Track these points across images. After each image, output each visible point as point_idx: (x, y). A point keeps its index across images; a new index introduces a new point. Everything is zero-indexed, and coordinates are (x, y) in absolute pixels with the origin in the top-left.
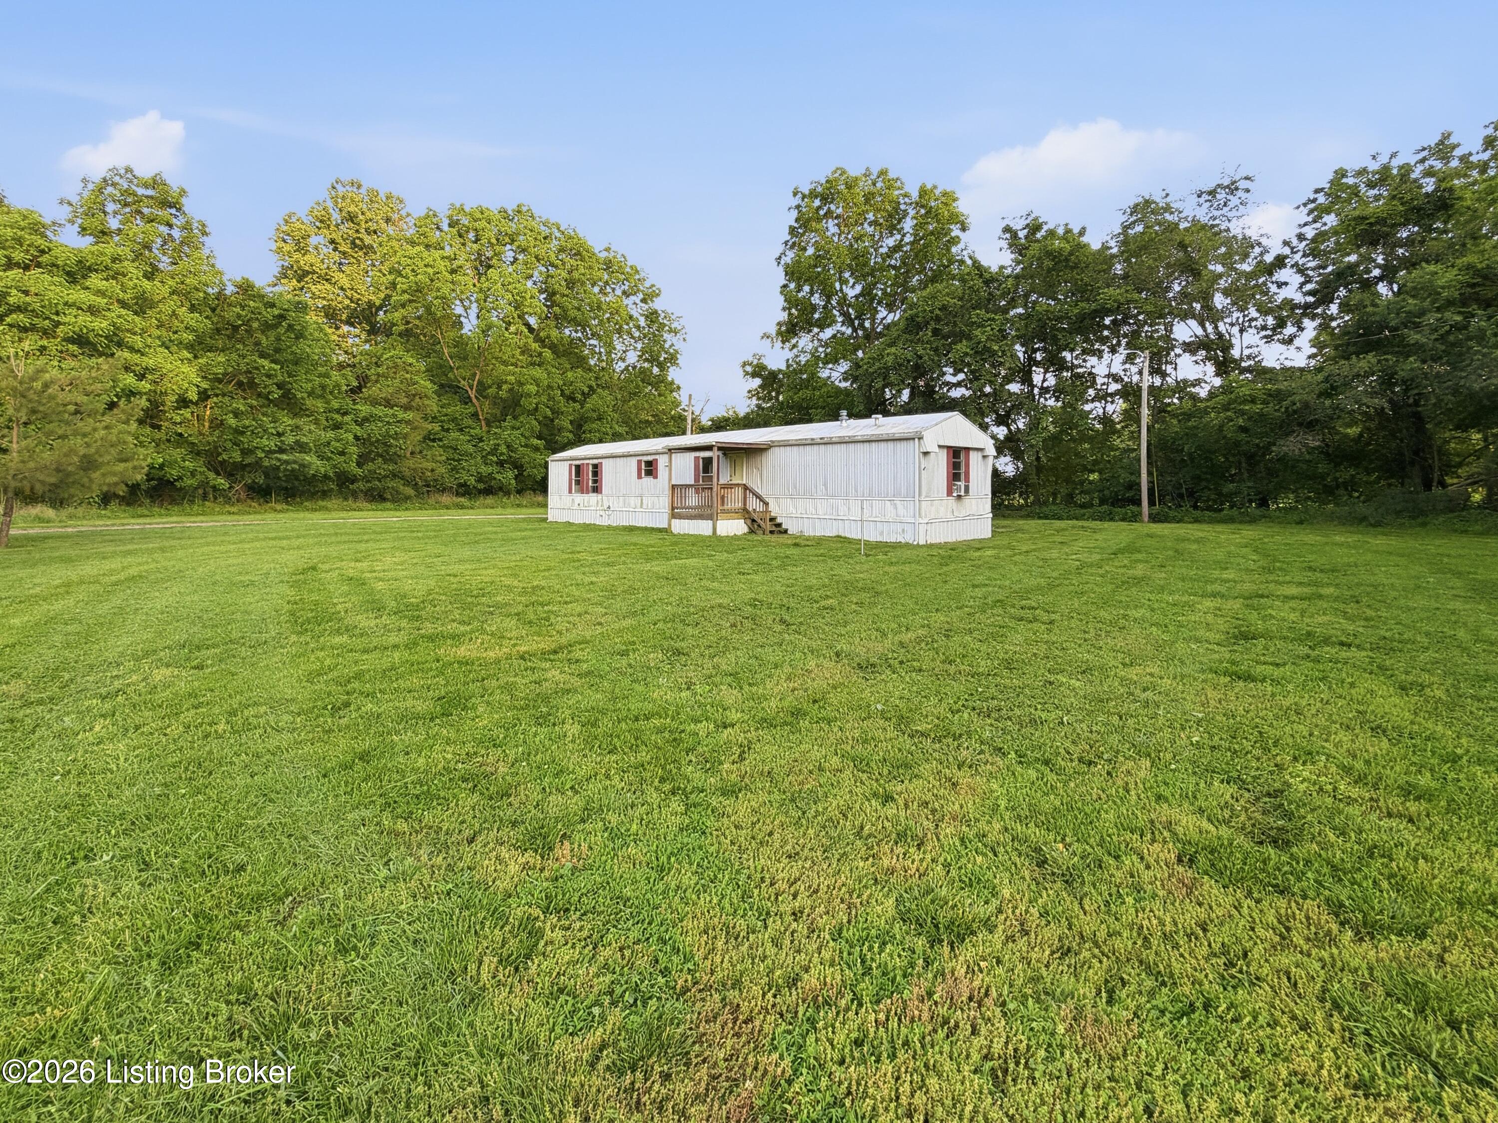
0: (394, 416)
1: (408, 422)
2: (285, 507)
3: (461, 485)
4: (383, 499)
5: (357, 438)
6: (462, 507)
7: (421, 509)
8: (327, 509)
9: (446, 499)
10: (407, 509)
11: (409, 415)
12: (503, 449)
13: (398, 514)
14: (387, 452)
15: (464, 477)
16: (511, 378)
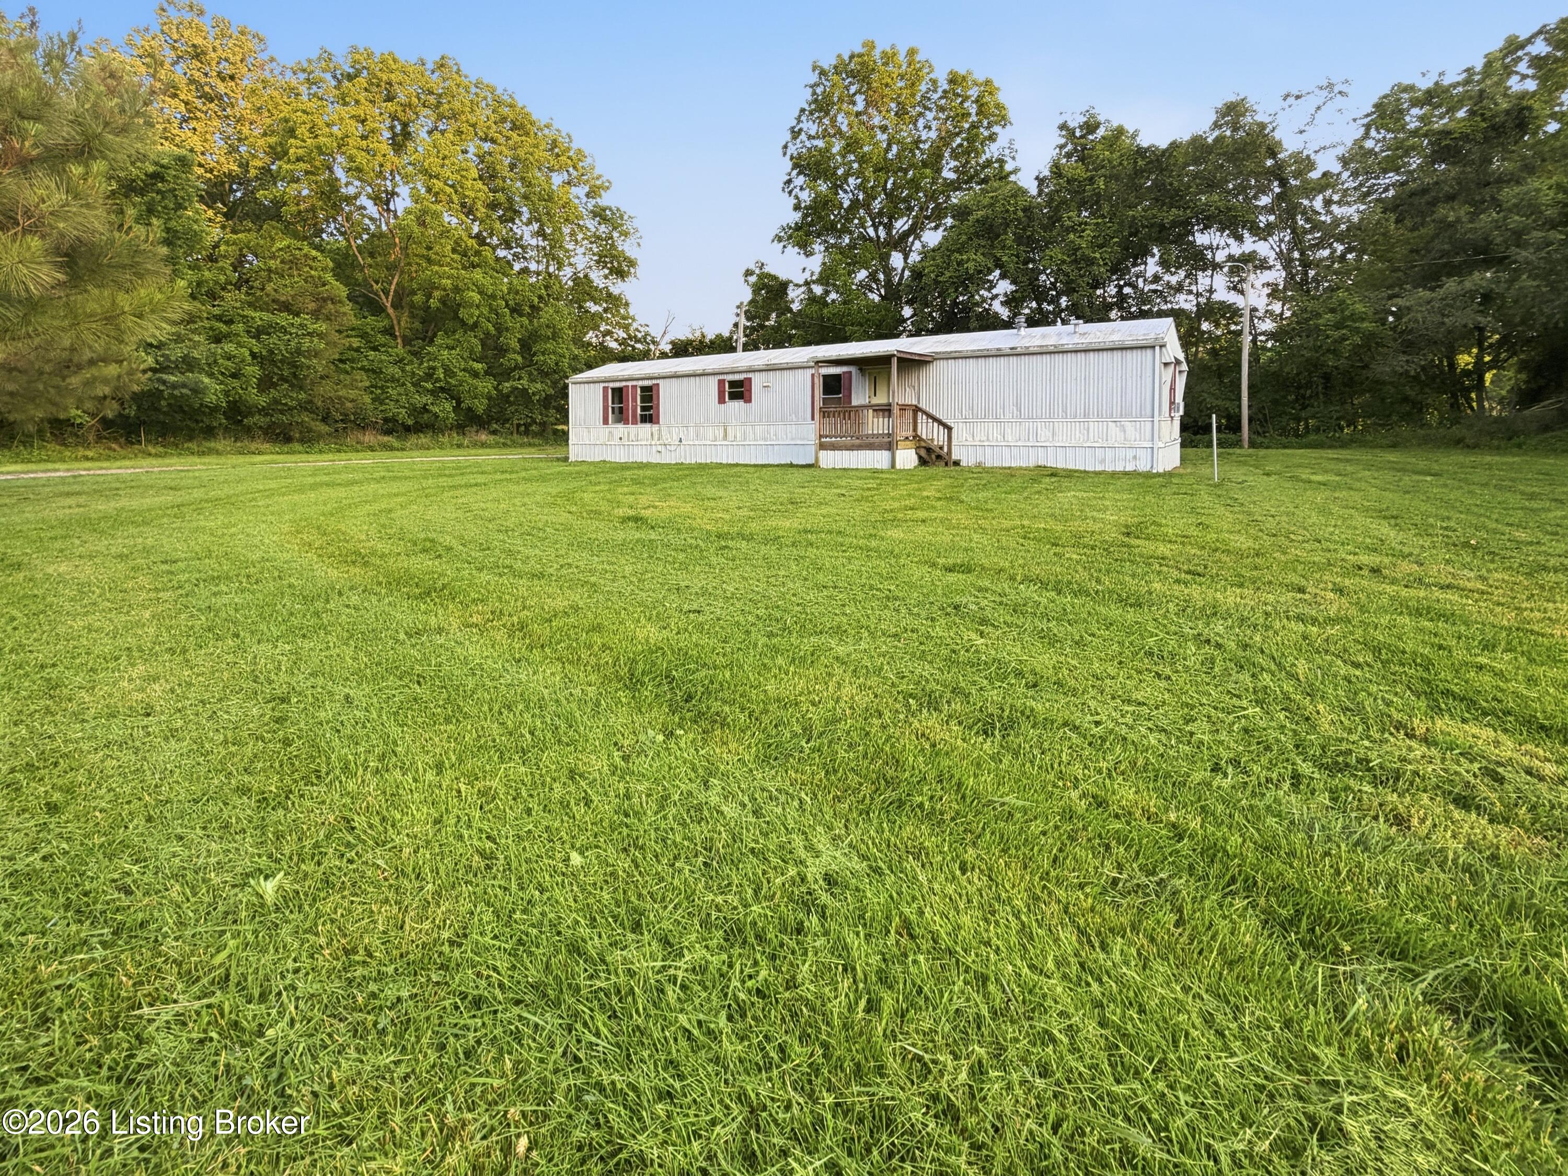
0: (302, 326)
1: (321, 336)
2: (161, 449)
3: (386, 420)
4: (288, 440)
5: (253, 355)
6: (392, 449)
7: (339, 451)
8: (218, 453)
9: (369, 438)
10: (321, 452)
11: (322, 326)
12: (440, 373)
13: (311, 458)
14: (295, 375)
15: (392, 409)
16: (447, 283)
